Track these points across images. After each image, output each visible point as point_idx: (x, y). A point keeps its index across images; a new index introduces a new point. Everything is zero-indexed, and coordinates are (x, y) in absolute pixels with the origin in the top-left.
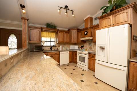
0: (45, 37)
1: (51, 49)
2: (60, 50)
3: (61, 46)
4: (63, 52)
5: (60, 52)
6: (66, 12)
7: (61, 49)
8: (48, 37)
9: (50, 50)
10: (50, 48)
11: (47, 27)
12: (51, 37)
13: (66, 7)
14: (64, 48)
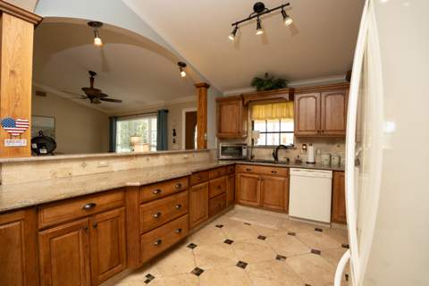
0: (262, 119)
1: (275, 156)
2: (308, 163)
3: (311, 149)
4: (303, 172)
5: (291, 169)
6: (259, 27)
7: (311, 160)
8: (271, 118)
9: (273, 159)
10: (272, 151)
11: (258, 90)
12: (280, 118)
13: (259, 8)
14: (325, 157)
